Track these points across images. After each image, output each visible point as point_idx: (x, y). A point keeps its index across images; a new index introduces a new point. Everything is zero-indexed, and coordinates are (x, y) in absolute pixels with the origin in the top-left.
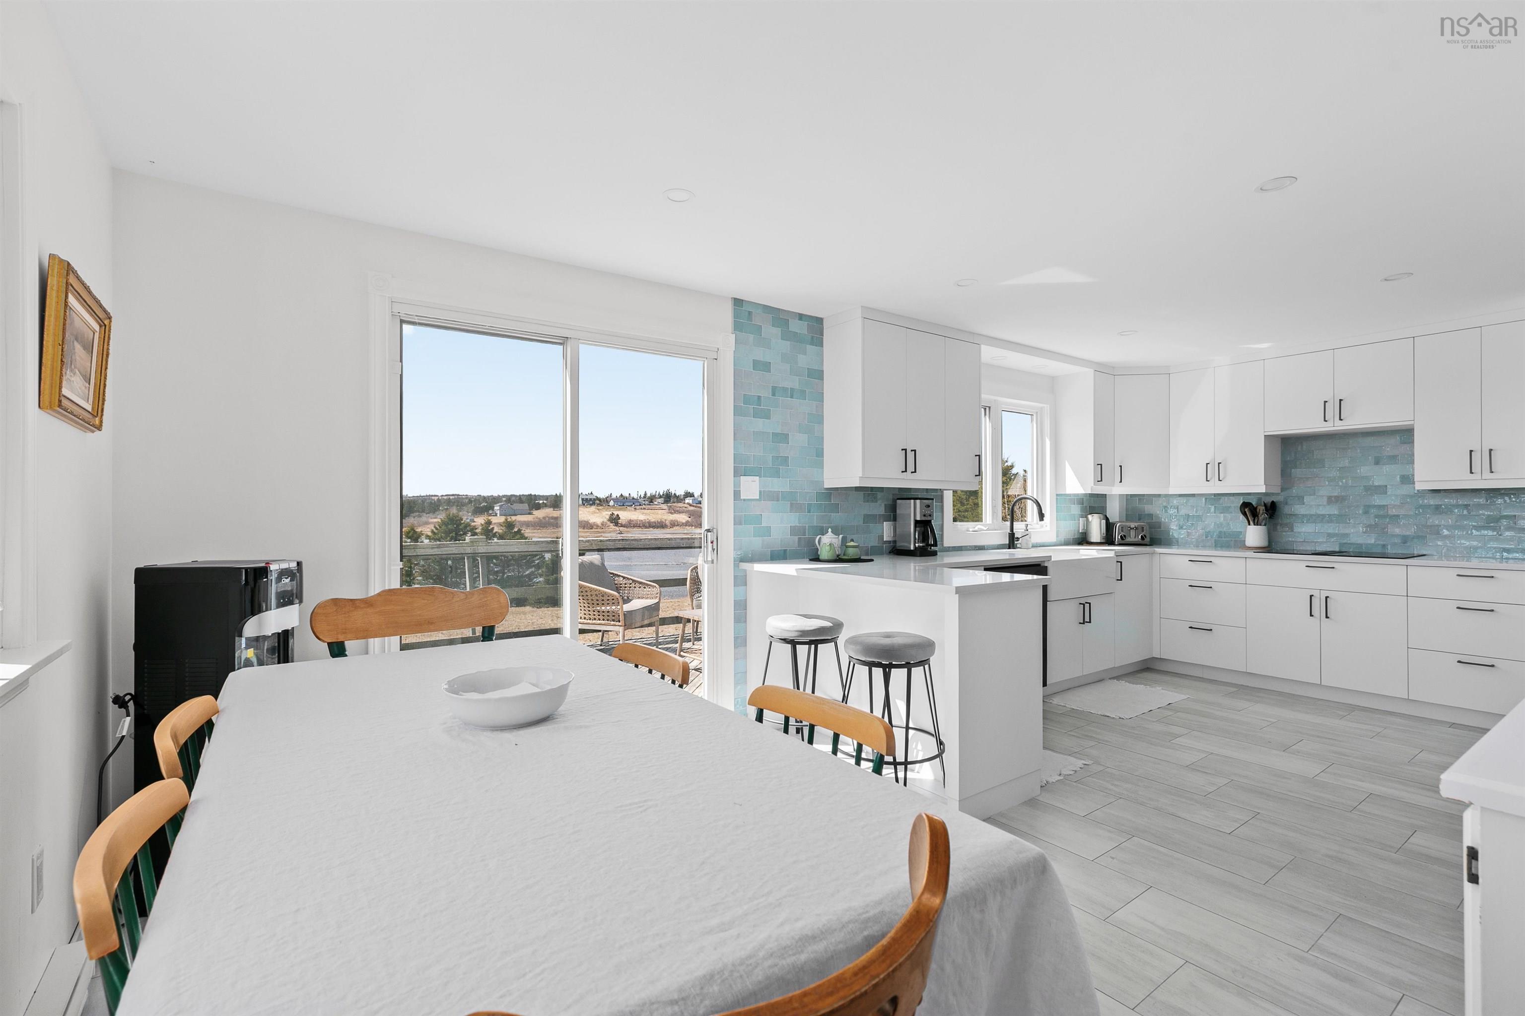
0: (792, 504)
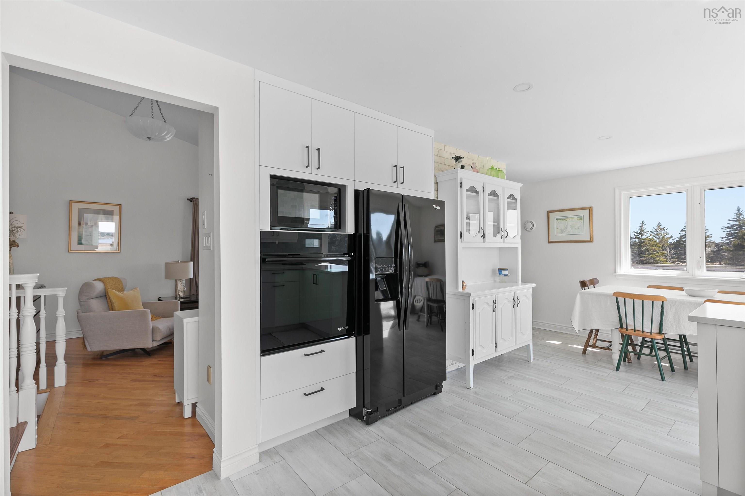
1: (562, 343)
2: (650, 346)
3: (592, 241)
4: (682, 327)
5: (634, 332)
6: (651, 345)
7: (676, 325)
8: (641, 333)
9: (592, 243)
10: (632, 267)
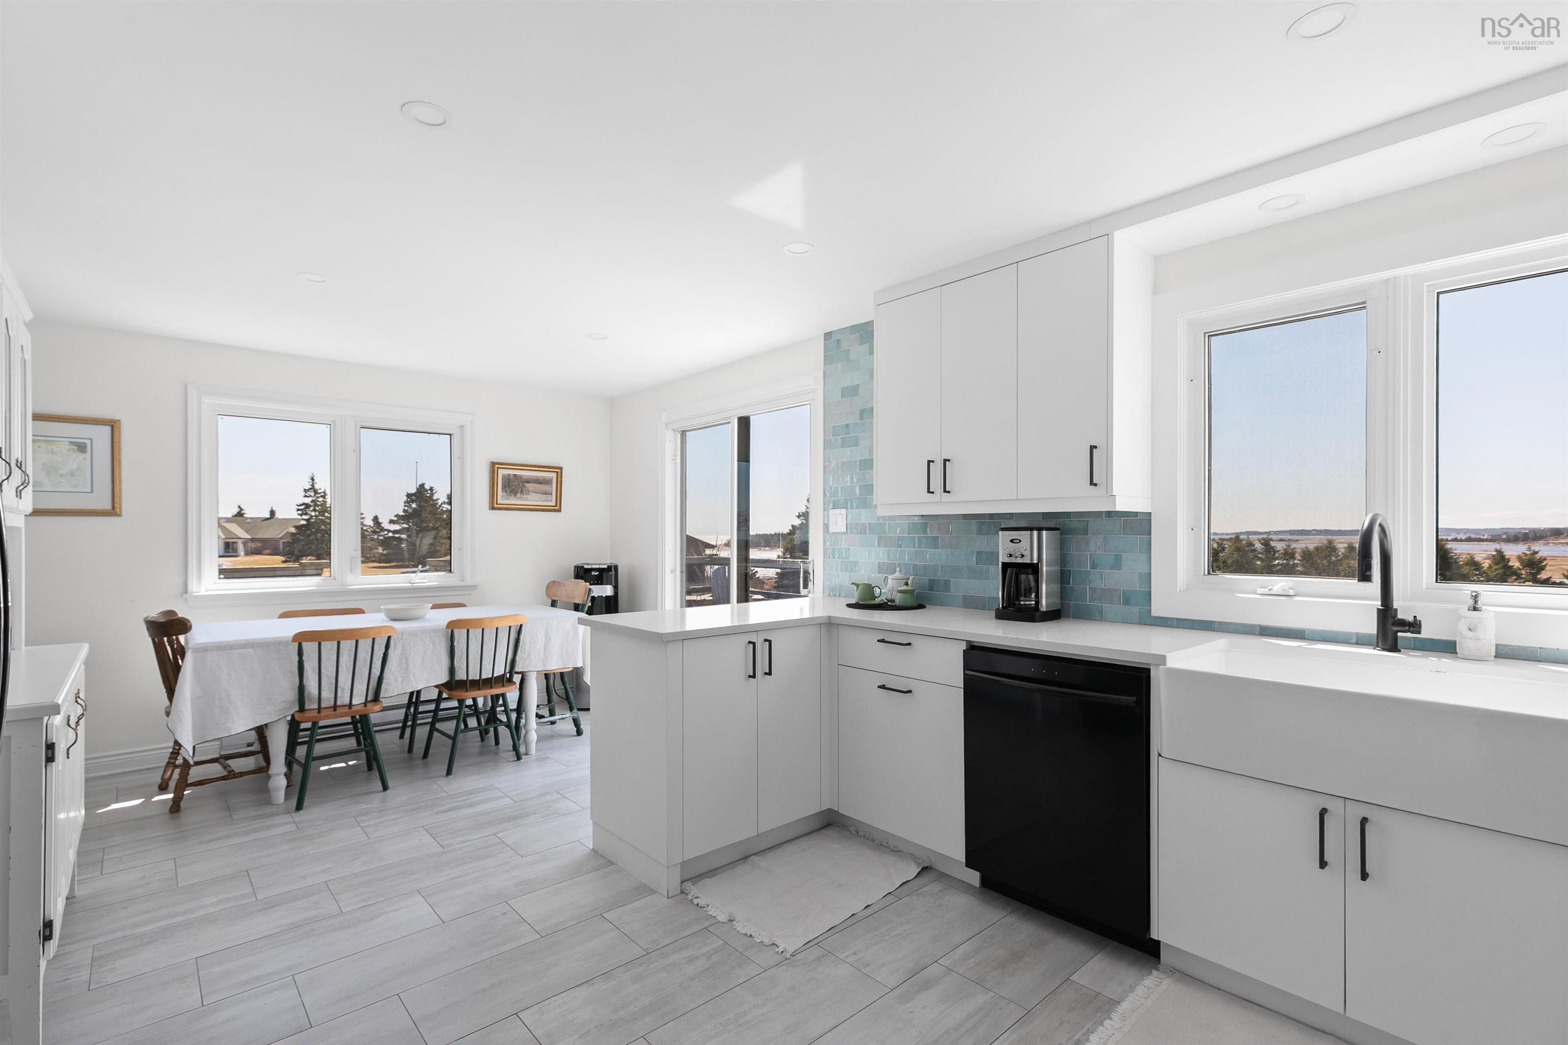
0: (880, 539)
1: (143, 800)
2: (352, 732)
3: (118, 513)
4: (412, 677)
5: (333, 712)
6: (352, 729)
7: (401, 677)
8: (346, 710)
9: (120, 517)
10: (222, 576)
